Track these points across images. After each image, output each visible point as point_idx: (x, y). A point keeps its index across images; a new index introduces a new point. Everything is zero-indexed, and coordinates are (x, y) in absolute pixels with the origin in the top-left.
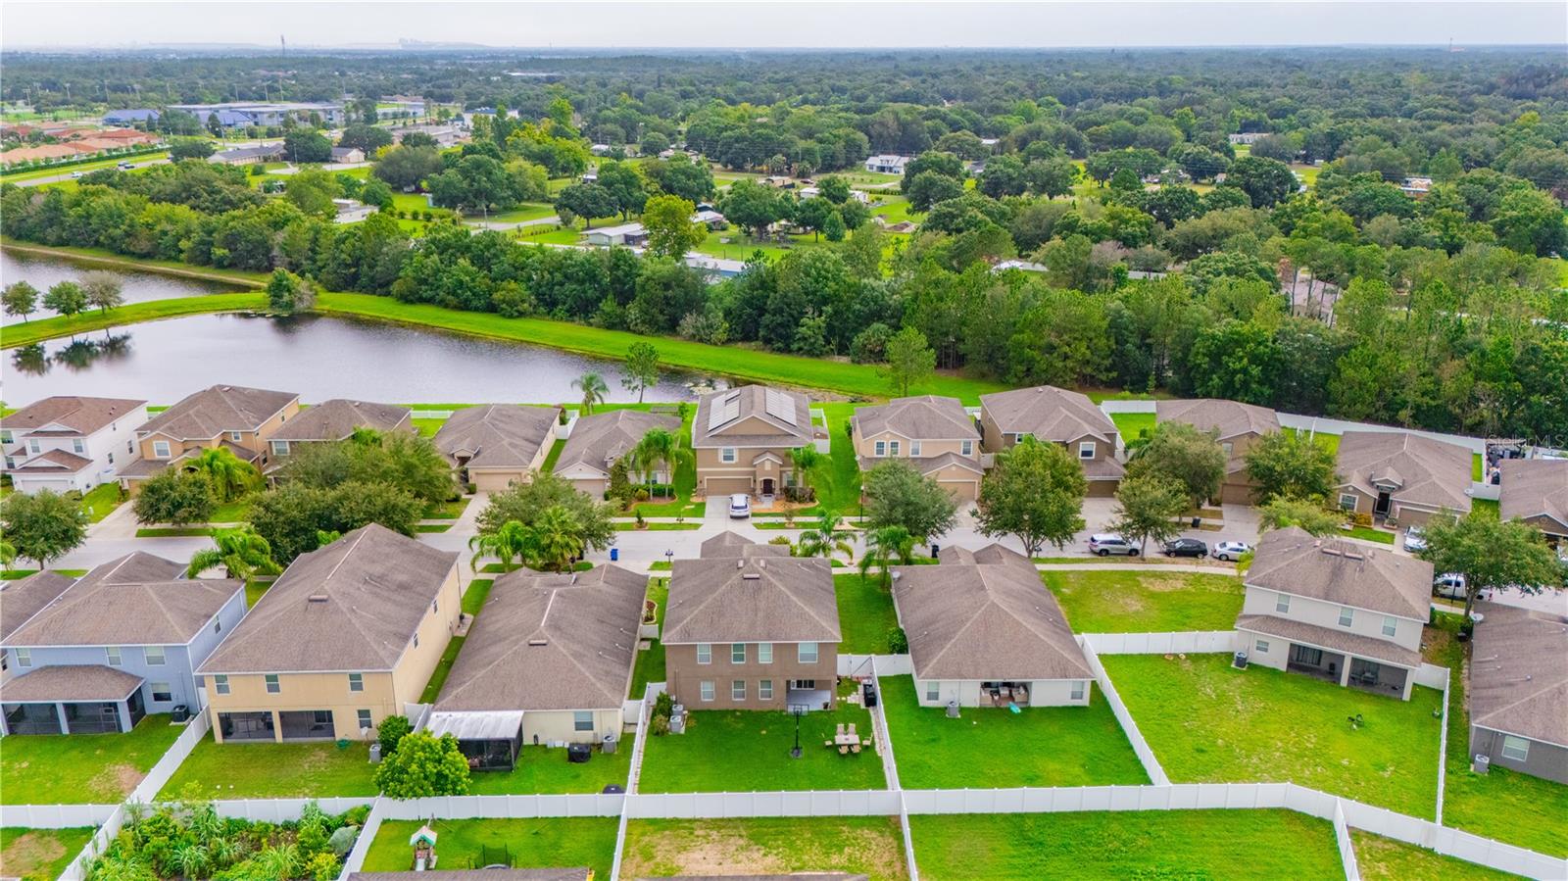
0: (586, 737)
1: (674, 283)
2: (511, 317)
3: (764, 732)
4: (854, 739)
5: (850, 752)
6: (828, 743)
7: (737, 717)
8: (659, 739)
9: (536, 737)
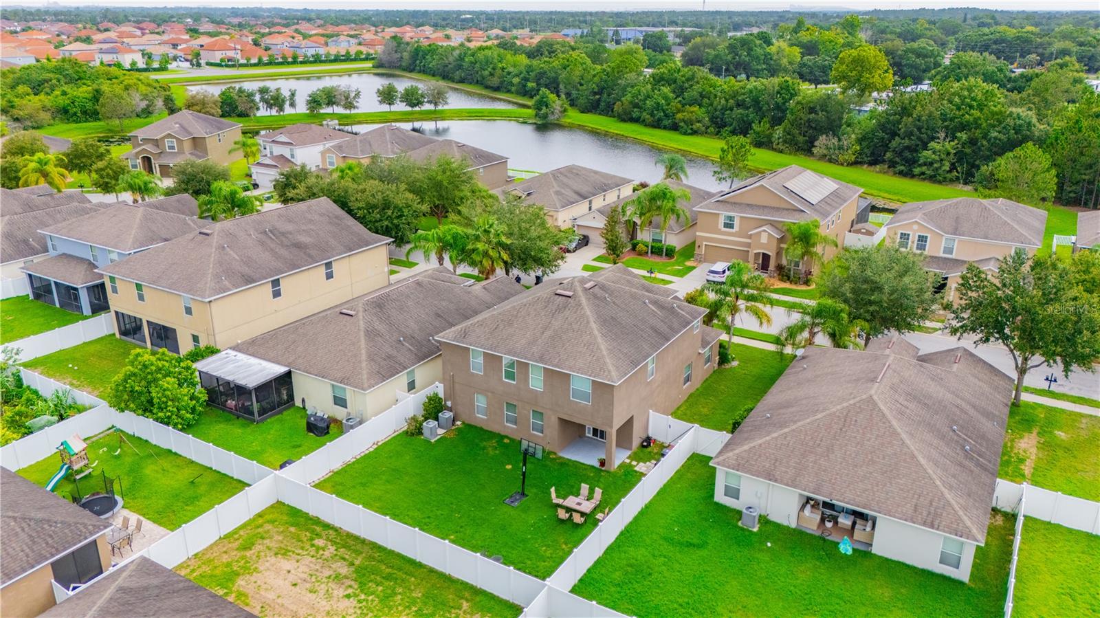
0: (341, 413)
1: (818, 108)
2: (685, 134)
3: (509, 467)
4: (587, 506)
5: (571, 519)
6: (558, 501)
7: (500, 444)
9: (303, 401)
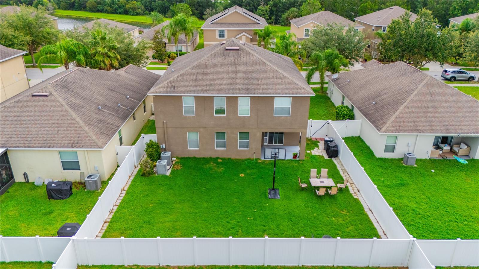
0: (72, 176)
2: (133, 15)
3: (242, 175)
4: (329, 182)
5: (327, 194)
6: (304, 185)
7: (218, 163)
8: (145, 179)
9: (25, 175)
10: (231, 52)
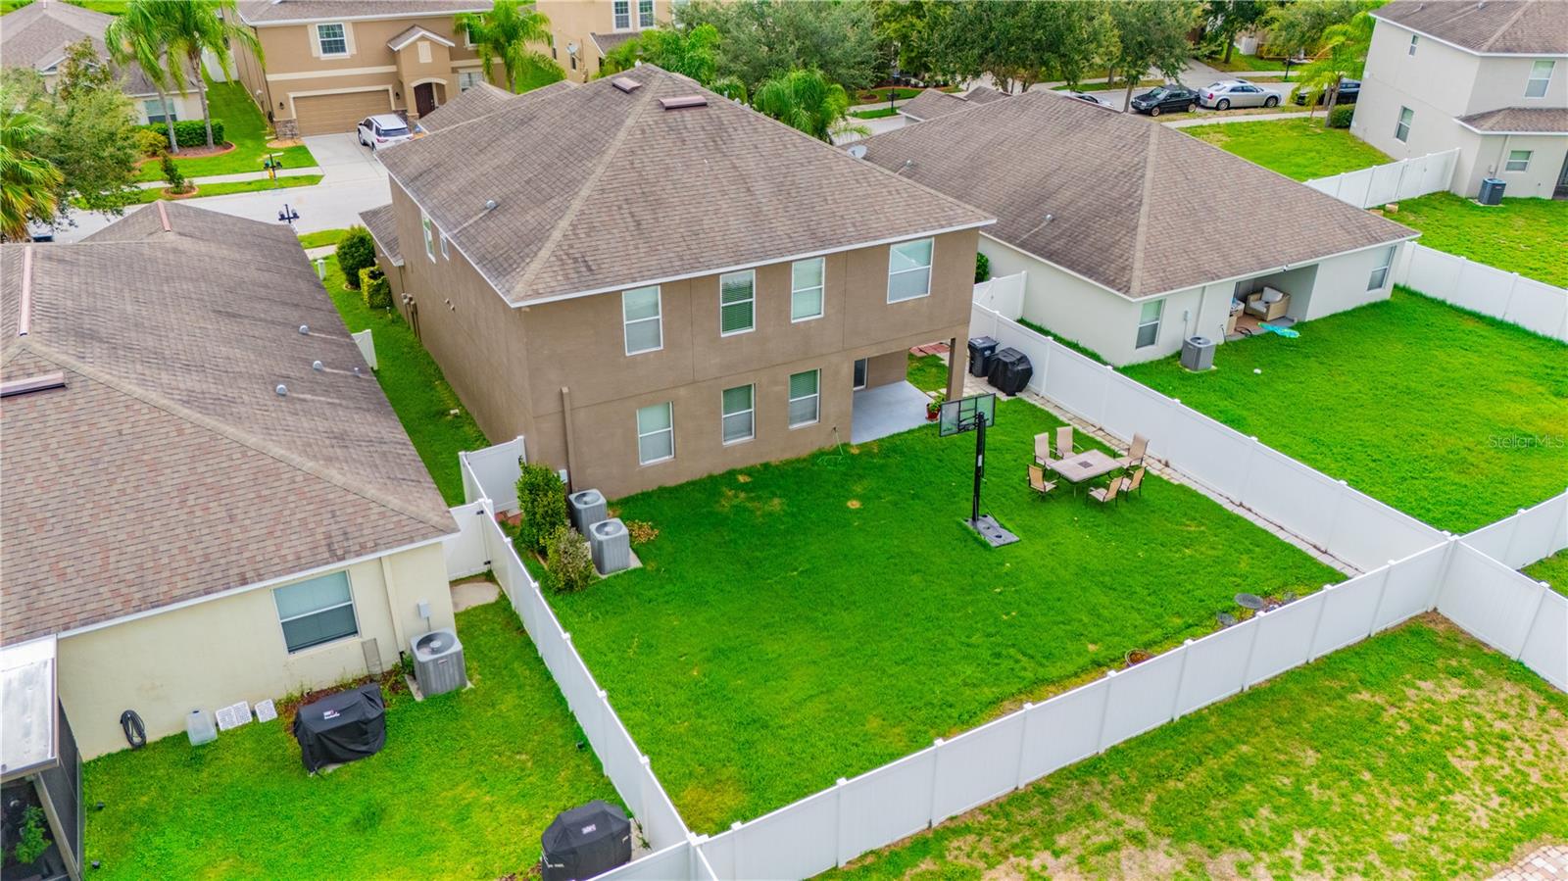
0: (333, 665)
3: (856, 504)
4: (1102, 460)
5: (1114, 494)
8: (589, 599)
9: (129, 720)
10: (687, 114)
